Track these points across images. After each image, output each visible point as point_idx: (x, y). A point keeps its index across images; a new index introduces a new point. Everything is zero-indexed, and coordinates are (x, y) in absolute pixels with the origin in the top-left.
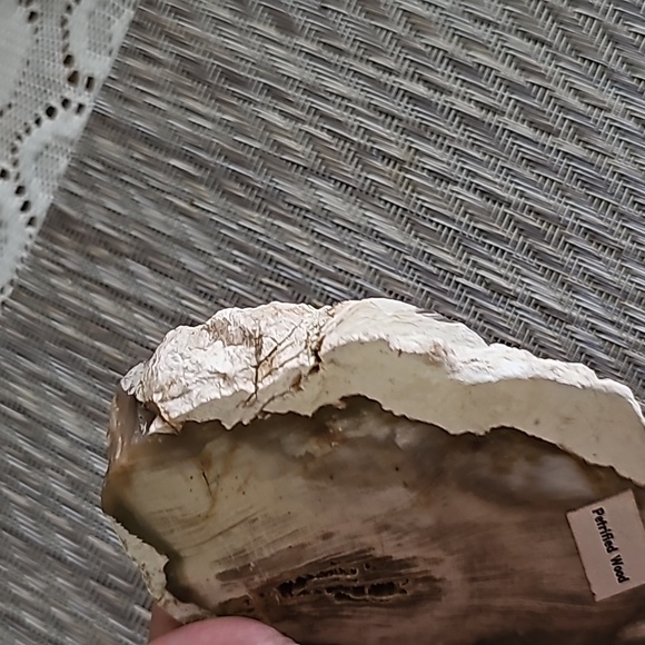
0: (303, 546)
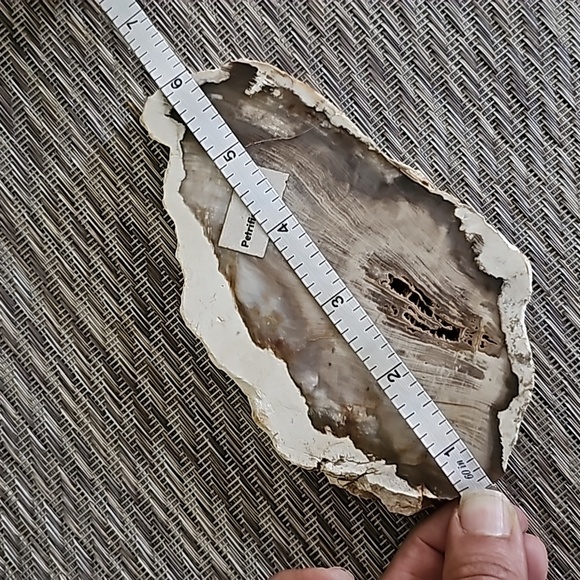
0: (419, 357)
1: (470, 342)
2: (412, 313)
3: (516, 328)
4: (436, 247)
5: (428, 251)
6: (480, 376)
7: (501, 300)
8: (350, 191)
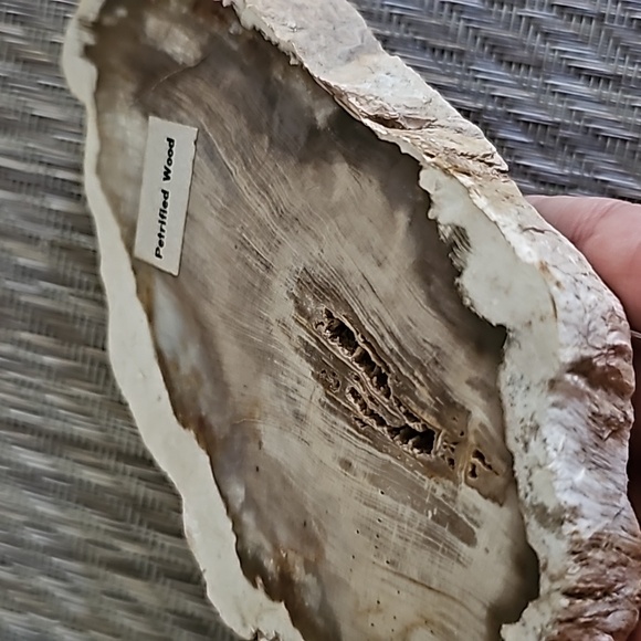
0: (372, 479)
1: (452, 462)
2: (360, 390)
3: (532, 444)
4: (391, 256)
5: (380, 264)
6: (470, 539)
7: (505, 376)
8: (269, 150)
